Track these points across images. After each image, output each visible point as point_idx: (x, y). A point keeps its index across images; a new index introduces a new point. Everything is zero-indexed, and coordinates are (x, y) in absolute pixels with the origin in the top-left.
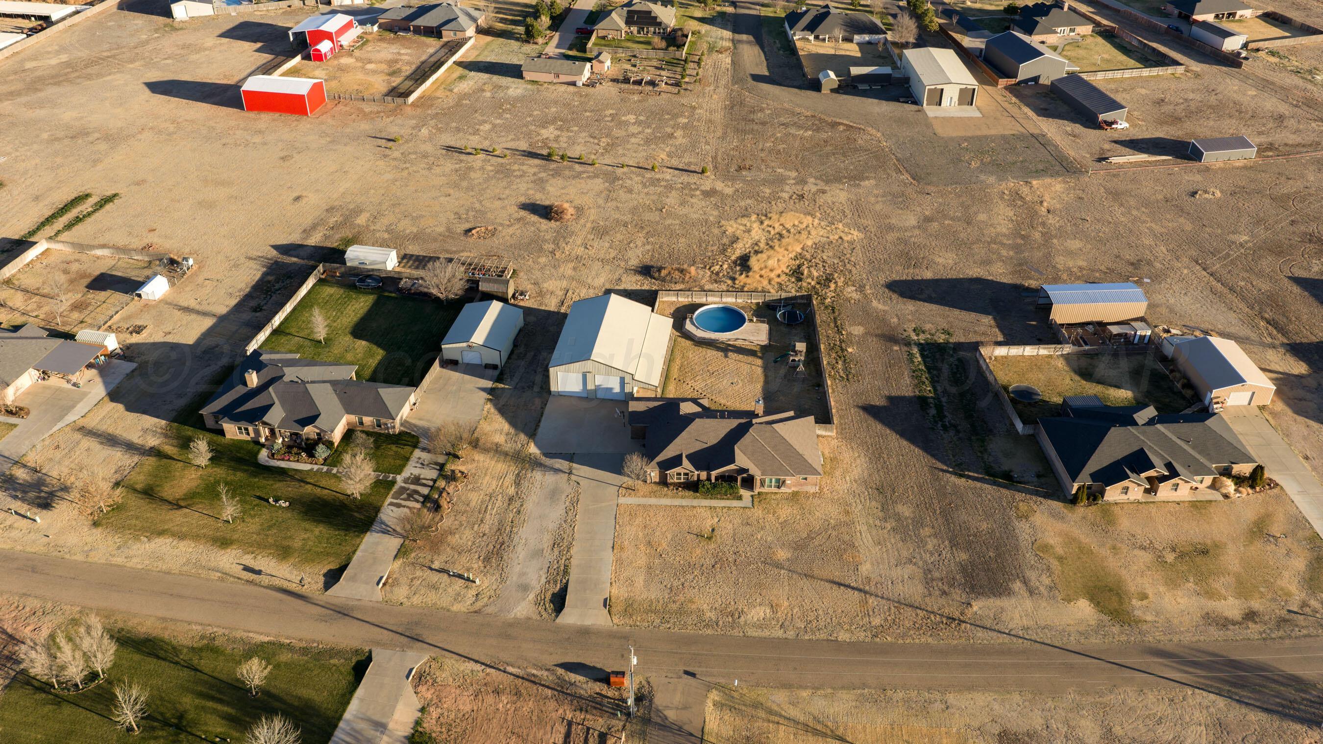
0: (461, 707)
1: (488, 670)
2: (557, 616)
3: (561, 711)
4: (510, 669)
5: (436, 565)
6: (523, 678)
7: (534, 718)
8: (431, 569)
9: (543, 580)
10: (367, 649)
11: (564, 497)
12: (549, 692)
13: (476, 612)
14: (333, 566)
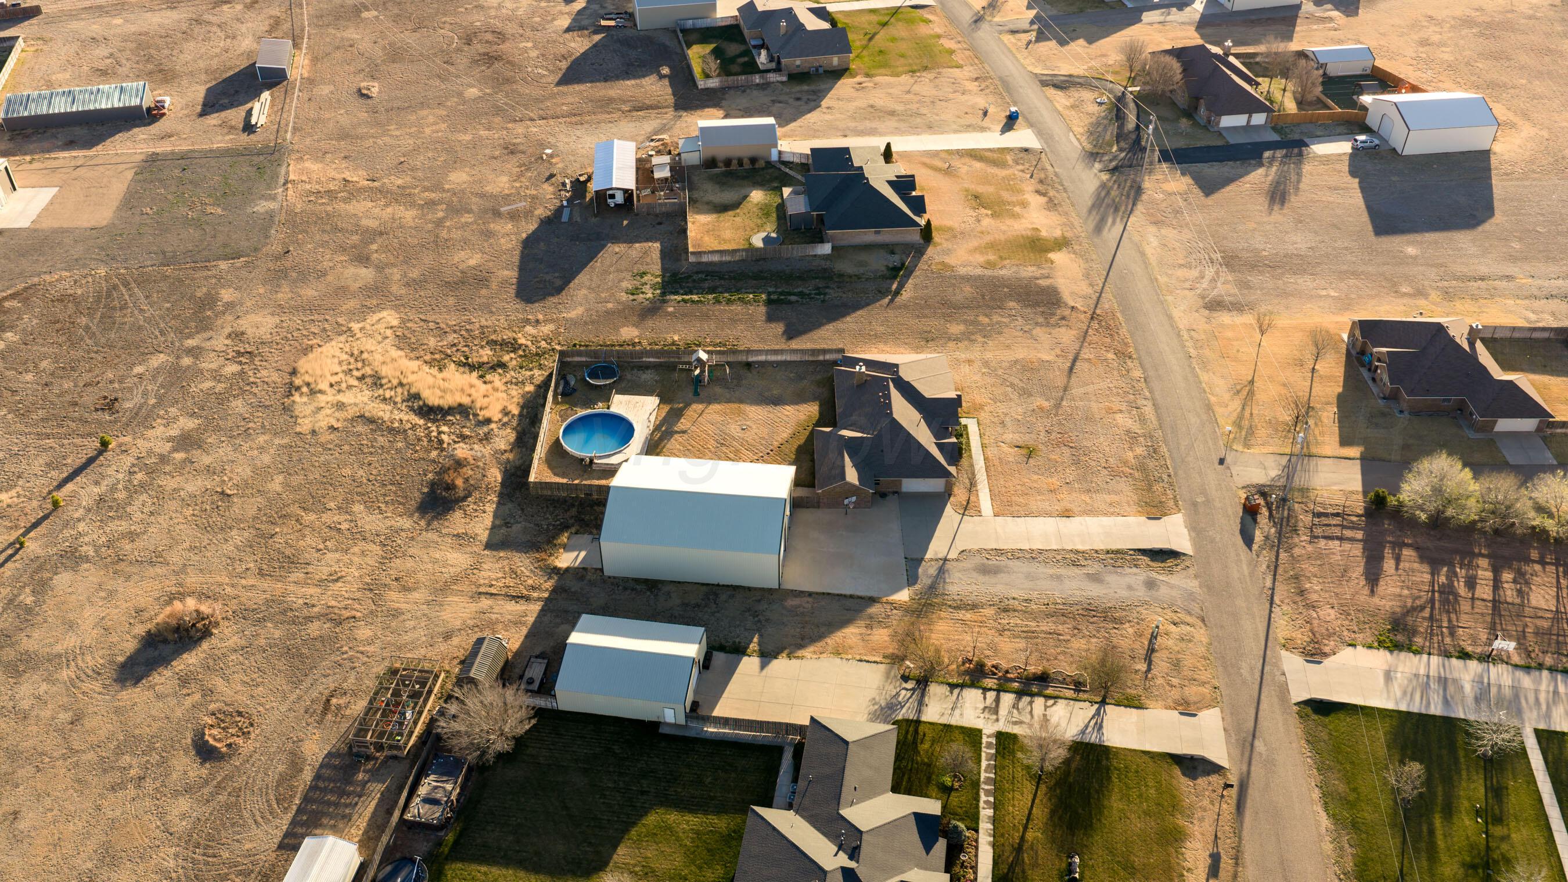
0: (1333, 617)
1: (1276, 599)
2: (1184, 554)
3: (1303, 544)
4: (1269, 583)
5: (1142, 667)
6: (1275, 575)
7: (1319, 562)
8: (1149, 670)
9: (1134, 570)
10: (1295, 708)
11: (990, 562)
12: (1283, 555)
13: (1203, 620)
14: (1177, 771)
